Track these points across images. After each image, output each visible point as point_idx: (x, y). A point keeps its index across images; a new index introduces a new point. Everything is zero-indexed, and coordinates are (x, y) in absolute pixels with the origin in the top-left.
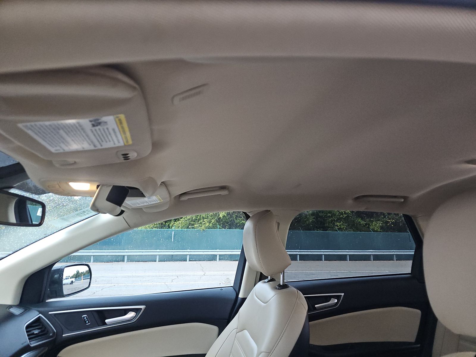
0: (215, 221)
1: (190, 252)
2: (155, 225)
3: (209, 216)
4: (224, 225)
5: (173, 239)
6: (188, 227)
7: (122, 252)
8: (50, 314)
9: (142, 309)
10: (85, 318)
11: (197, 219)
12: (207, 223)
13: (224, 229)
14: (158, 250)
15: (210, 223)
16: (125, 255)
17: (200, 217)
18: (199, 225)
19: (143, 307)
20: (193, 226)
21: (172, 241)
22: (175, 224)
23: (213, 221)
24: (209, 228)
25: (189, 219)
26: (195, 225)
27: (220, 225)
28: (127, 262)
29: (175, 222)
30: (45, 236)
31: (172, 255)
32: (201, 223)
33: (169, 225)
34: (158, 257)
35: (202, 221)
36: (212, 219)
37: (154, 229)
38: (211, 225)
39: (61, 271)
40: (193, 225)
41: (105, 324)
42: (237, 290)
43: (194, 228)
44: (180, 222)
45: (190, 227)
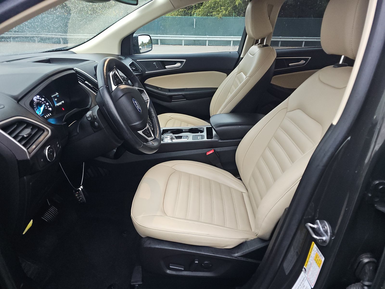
0: (231, 9)
1: (209, 37)
2: (179, 12)
3: (226, 4)
4: (240, 13)
5: (194, 25)
6: (207, 15)
7: (156, 36)
8: (137, 61)
9: (184, 61)
10: (155, 64)
11: (215, 7)
12: (224, 11)
13: (239, 17)
14: (183, 36)
15: (226, 11)
16: (158, 39)
17: (218, 5)
18: (217, 13)
19: (184, 60)
20: (212, 14)
21: (194, 27)
22: (196, 12)
23: (229, 8)
24: (225, 15)
25: (208, 7)
26: (214, 13)
27: (235, 13)
28: (160, 44)
29: (196, 10)
30: (127, 14)
31: (195, 40)
32: (219, 10)
33: (191, 12)
34: (183, 41)
35: (219, 9)
36: (229, 7)
37: (179, 16)
38: (227, 12)
39: (137, 38)
40: (212, 12)
41: (165, 68)
42: (240, 53)
43: (212, 15)
44: (201, 10)
45: (209, 14)
